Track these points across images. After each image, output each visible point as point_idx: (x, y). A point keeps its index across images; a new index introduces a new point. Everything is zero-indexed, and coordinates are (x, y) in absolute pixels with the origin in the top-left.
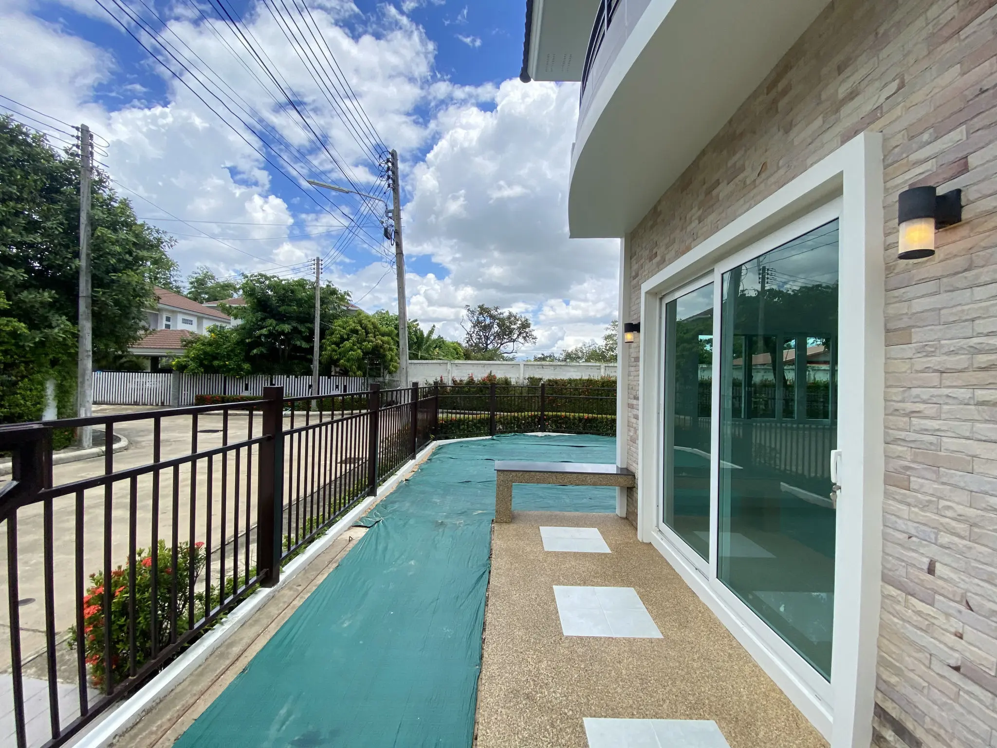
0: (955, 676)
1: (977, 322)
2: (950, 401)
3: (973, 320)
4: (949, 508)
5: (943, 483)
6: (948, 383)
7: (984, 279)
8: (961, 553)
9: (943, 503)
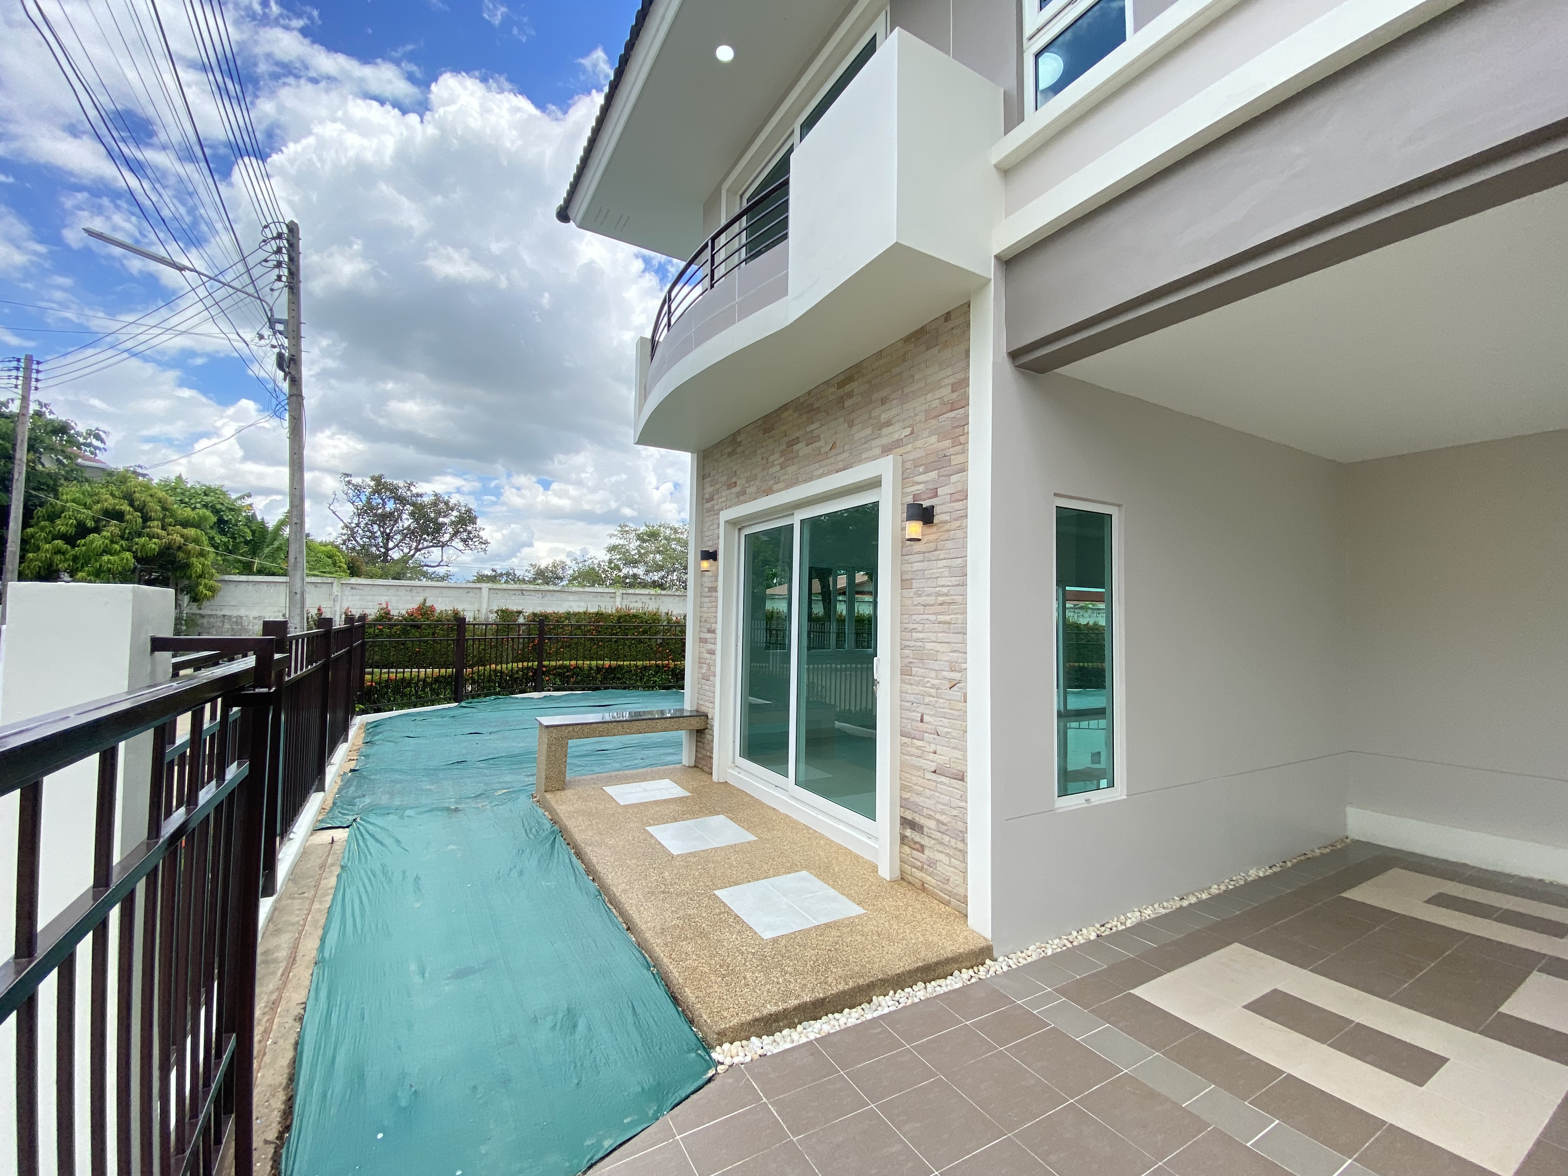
0: (934, 777)
1: (939, 579)
2: (928, 622)
3: (937, 578)
4: (928, 682)
5: (926, 669)
6: (926, 612)
7: (941, 557)
8: (933, 706)
9: (926, 680)
